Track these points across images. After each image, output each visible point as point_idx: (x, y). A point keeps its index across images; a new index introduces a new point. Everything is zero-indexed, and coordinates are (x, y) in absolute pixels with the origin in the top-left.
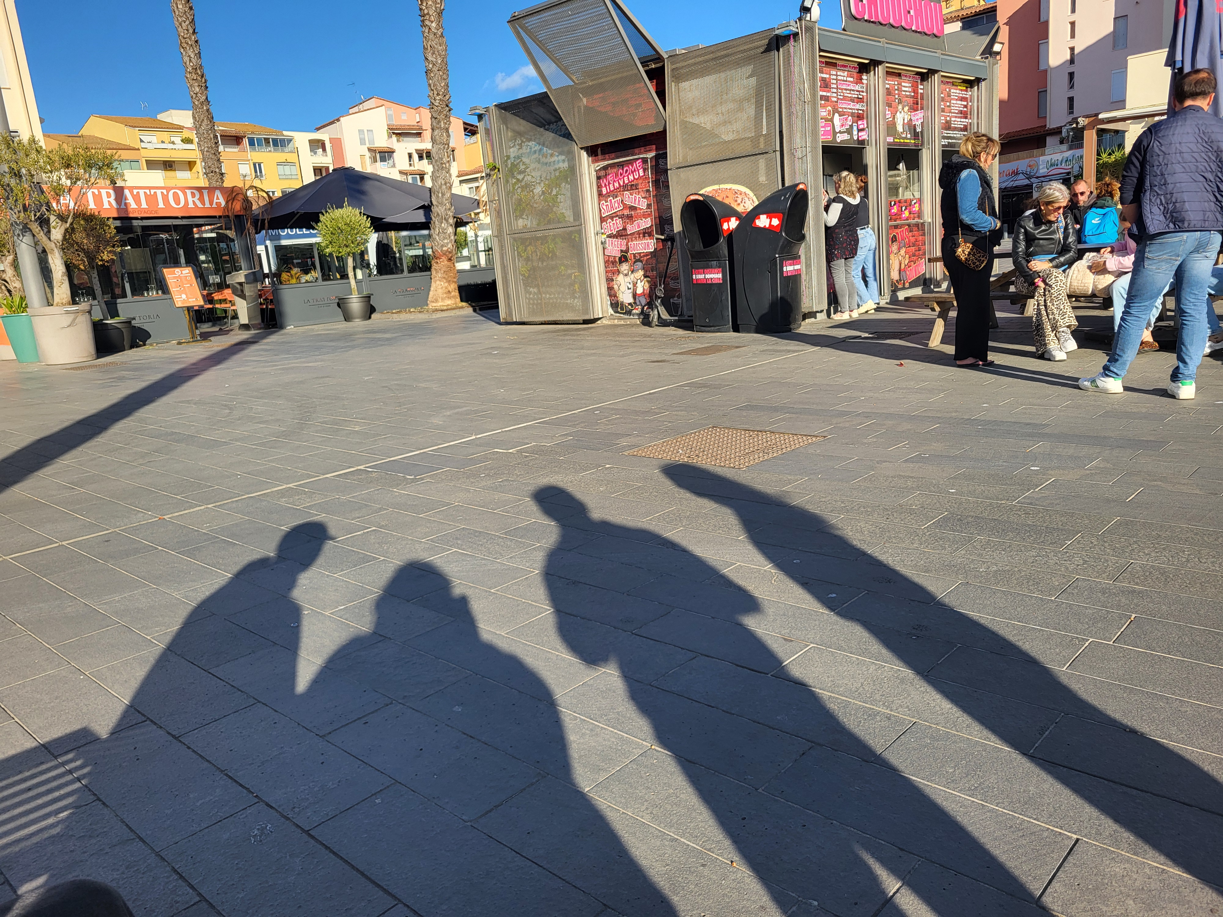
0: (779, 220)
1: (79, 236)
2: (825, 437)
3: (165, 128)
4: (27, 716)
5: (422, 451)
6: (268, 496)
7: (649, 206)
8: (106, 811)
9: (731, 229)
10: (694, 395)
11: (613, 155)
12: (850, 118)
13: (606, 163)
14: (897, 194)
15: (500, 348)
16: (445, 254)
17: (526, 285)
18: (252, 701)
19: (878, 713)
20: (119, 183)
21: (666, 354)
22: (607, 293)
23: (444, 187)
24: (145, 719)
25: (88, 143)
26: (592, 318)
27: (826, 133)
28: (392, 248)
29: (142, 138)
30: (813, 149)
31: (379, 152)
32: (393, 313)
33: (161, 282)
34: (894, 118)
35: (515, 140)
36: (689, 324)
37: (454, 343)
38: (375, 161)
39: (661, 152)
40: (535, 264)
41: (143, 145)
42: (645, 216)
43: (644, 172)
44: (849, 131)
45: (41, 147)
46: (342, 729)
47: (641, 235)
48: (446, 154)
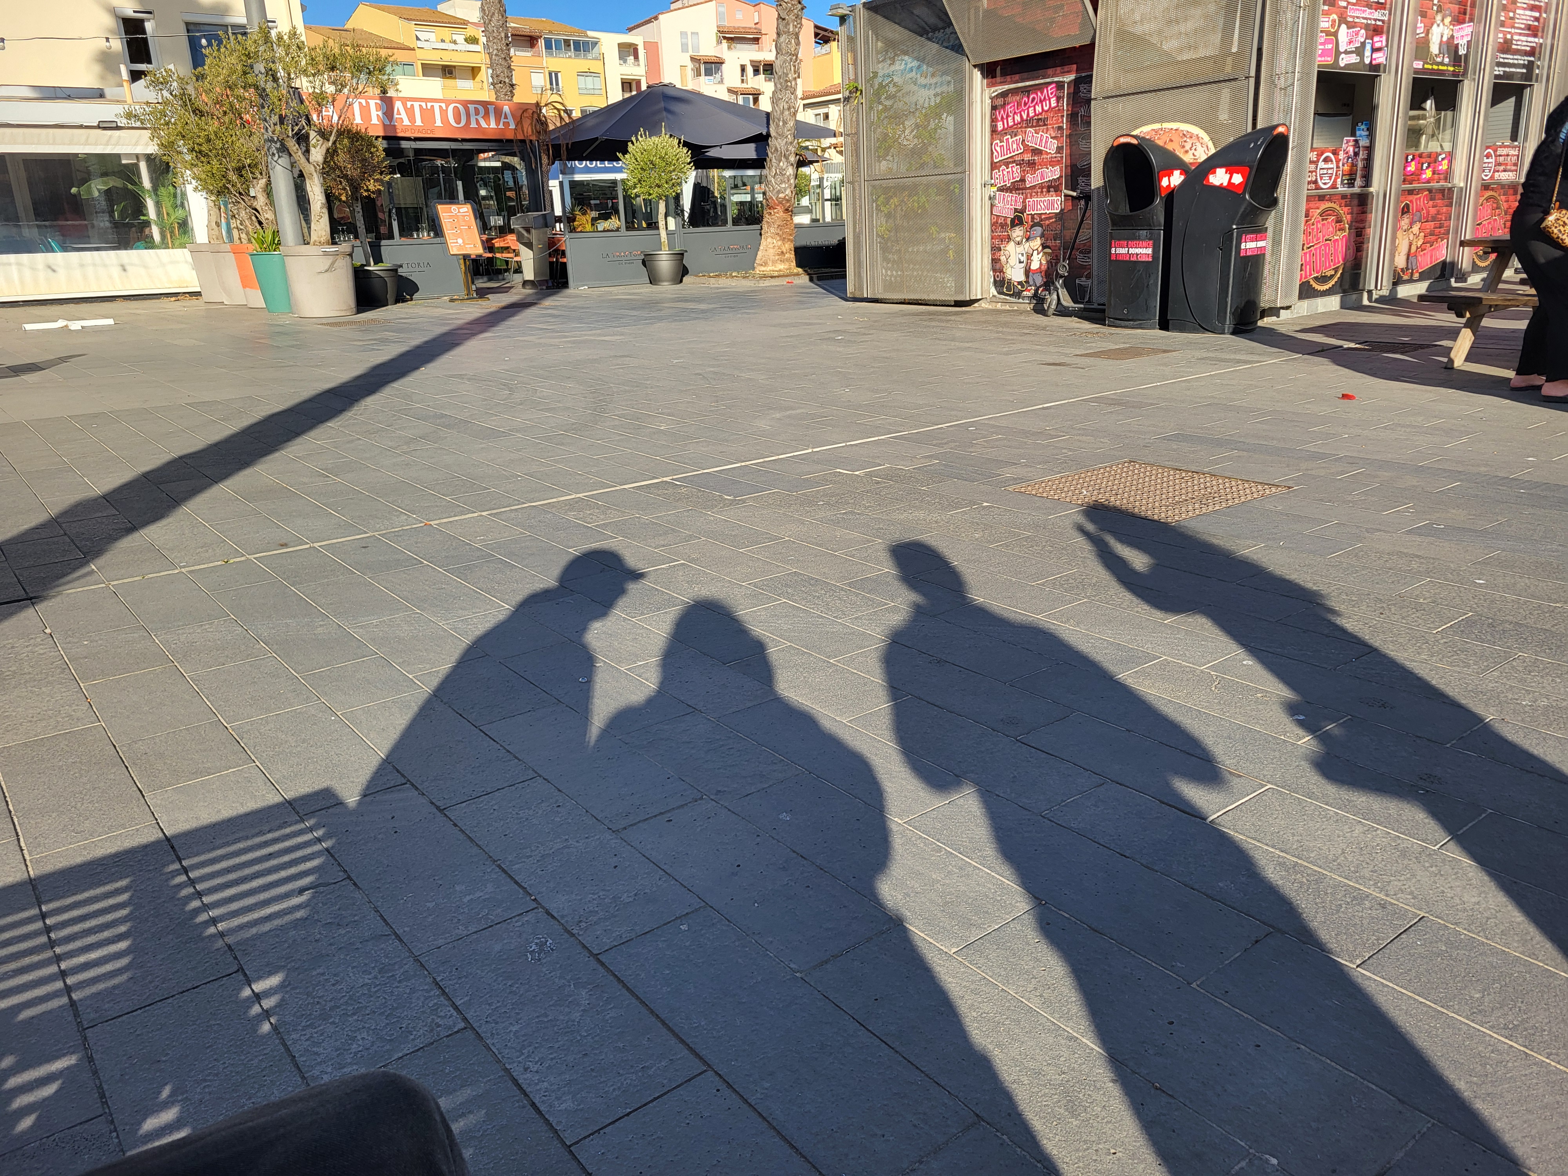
0: (1243, 177)
1: (342, 158)
2: (1289, 488)
3: (446, 23)
4: (270, 761)
5: (743, 464)
6: (553, 507)
7: (1059, 149)
8: (357, 895)
9: (1172, 186)
10: (1104, 414)
11: (1017, 77)
12: (1363, 31)
13: (1006, 87)
14: (1417, 145)
15: (844, 332)
16: (781, 203)
17: (885, 250)
18: (531, 774)
19: (1367, 896)
20: (391, 93)
21: (1066, 355)
22: (990, 266)
23: (787, 113)
24: (404, 781)
25: (359, 40)
26: (968, 299)
27: (1325, 53)
28: (713, 193)
29: (419, 34)
30: (1305, 75)
31: (705, 63)
32: (710, 277)
33: (433, 221)
34: (1427, 34)
35: (887, 51)
36: (1098, 315)
37: (787, 321)
38: (699, 75)
39: (1083, 75)
40: (899, 222)
41: (420, 44)
42: (1053, 163)
43: (1058, 102)
44: (1360, 51)
45: (303, 42)
46: (640, 824)
47: (1045, 190)
48: (792, 68)
